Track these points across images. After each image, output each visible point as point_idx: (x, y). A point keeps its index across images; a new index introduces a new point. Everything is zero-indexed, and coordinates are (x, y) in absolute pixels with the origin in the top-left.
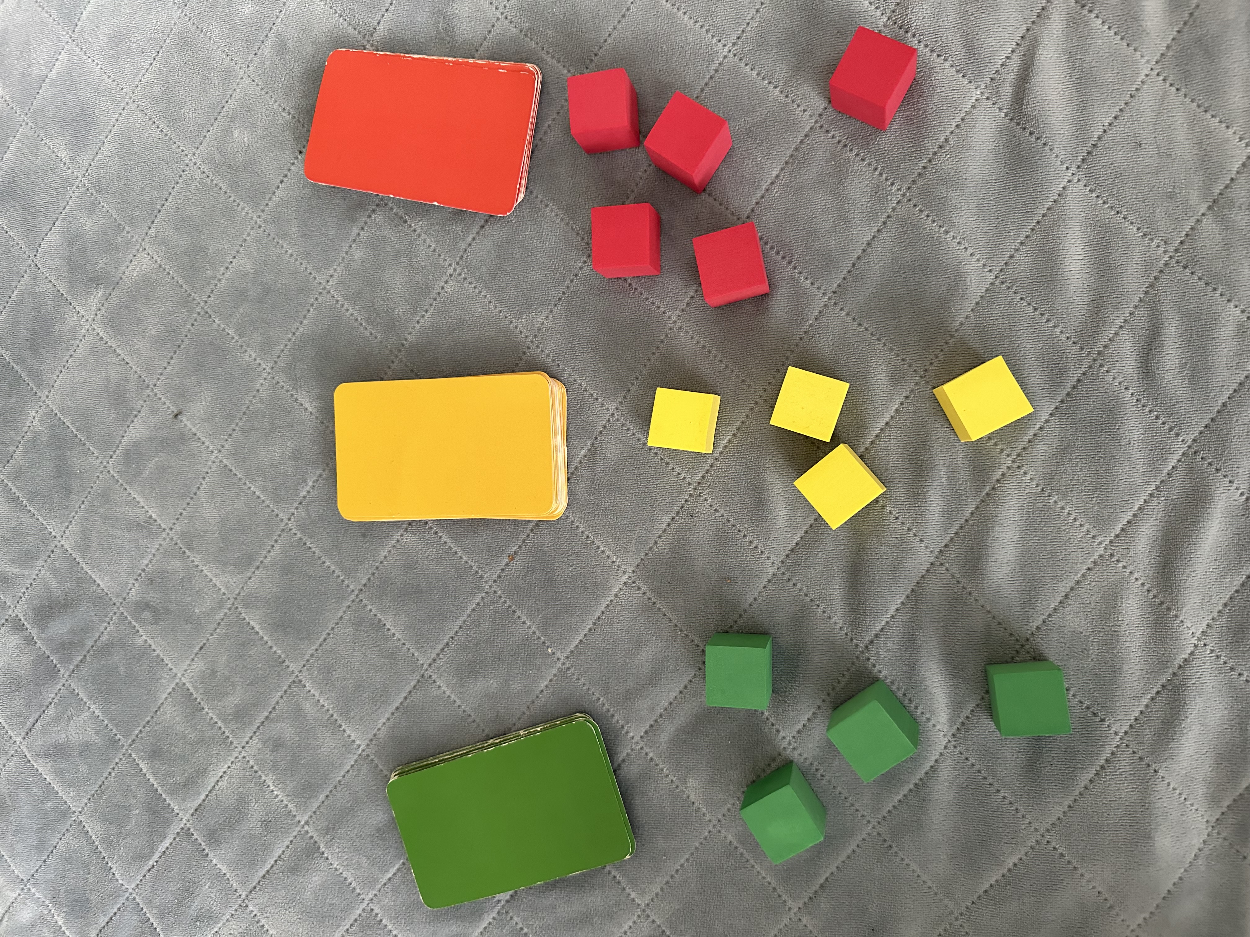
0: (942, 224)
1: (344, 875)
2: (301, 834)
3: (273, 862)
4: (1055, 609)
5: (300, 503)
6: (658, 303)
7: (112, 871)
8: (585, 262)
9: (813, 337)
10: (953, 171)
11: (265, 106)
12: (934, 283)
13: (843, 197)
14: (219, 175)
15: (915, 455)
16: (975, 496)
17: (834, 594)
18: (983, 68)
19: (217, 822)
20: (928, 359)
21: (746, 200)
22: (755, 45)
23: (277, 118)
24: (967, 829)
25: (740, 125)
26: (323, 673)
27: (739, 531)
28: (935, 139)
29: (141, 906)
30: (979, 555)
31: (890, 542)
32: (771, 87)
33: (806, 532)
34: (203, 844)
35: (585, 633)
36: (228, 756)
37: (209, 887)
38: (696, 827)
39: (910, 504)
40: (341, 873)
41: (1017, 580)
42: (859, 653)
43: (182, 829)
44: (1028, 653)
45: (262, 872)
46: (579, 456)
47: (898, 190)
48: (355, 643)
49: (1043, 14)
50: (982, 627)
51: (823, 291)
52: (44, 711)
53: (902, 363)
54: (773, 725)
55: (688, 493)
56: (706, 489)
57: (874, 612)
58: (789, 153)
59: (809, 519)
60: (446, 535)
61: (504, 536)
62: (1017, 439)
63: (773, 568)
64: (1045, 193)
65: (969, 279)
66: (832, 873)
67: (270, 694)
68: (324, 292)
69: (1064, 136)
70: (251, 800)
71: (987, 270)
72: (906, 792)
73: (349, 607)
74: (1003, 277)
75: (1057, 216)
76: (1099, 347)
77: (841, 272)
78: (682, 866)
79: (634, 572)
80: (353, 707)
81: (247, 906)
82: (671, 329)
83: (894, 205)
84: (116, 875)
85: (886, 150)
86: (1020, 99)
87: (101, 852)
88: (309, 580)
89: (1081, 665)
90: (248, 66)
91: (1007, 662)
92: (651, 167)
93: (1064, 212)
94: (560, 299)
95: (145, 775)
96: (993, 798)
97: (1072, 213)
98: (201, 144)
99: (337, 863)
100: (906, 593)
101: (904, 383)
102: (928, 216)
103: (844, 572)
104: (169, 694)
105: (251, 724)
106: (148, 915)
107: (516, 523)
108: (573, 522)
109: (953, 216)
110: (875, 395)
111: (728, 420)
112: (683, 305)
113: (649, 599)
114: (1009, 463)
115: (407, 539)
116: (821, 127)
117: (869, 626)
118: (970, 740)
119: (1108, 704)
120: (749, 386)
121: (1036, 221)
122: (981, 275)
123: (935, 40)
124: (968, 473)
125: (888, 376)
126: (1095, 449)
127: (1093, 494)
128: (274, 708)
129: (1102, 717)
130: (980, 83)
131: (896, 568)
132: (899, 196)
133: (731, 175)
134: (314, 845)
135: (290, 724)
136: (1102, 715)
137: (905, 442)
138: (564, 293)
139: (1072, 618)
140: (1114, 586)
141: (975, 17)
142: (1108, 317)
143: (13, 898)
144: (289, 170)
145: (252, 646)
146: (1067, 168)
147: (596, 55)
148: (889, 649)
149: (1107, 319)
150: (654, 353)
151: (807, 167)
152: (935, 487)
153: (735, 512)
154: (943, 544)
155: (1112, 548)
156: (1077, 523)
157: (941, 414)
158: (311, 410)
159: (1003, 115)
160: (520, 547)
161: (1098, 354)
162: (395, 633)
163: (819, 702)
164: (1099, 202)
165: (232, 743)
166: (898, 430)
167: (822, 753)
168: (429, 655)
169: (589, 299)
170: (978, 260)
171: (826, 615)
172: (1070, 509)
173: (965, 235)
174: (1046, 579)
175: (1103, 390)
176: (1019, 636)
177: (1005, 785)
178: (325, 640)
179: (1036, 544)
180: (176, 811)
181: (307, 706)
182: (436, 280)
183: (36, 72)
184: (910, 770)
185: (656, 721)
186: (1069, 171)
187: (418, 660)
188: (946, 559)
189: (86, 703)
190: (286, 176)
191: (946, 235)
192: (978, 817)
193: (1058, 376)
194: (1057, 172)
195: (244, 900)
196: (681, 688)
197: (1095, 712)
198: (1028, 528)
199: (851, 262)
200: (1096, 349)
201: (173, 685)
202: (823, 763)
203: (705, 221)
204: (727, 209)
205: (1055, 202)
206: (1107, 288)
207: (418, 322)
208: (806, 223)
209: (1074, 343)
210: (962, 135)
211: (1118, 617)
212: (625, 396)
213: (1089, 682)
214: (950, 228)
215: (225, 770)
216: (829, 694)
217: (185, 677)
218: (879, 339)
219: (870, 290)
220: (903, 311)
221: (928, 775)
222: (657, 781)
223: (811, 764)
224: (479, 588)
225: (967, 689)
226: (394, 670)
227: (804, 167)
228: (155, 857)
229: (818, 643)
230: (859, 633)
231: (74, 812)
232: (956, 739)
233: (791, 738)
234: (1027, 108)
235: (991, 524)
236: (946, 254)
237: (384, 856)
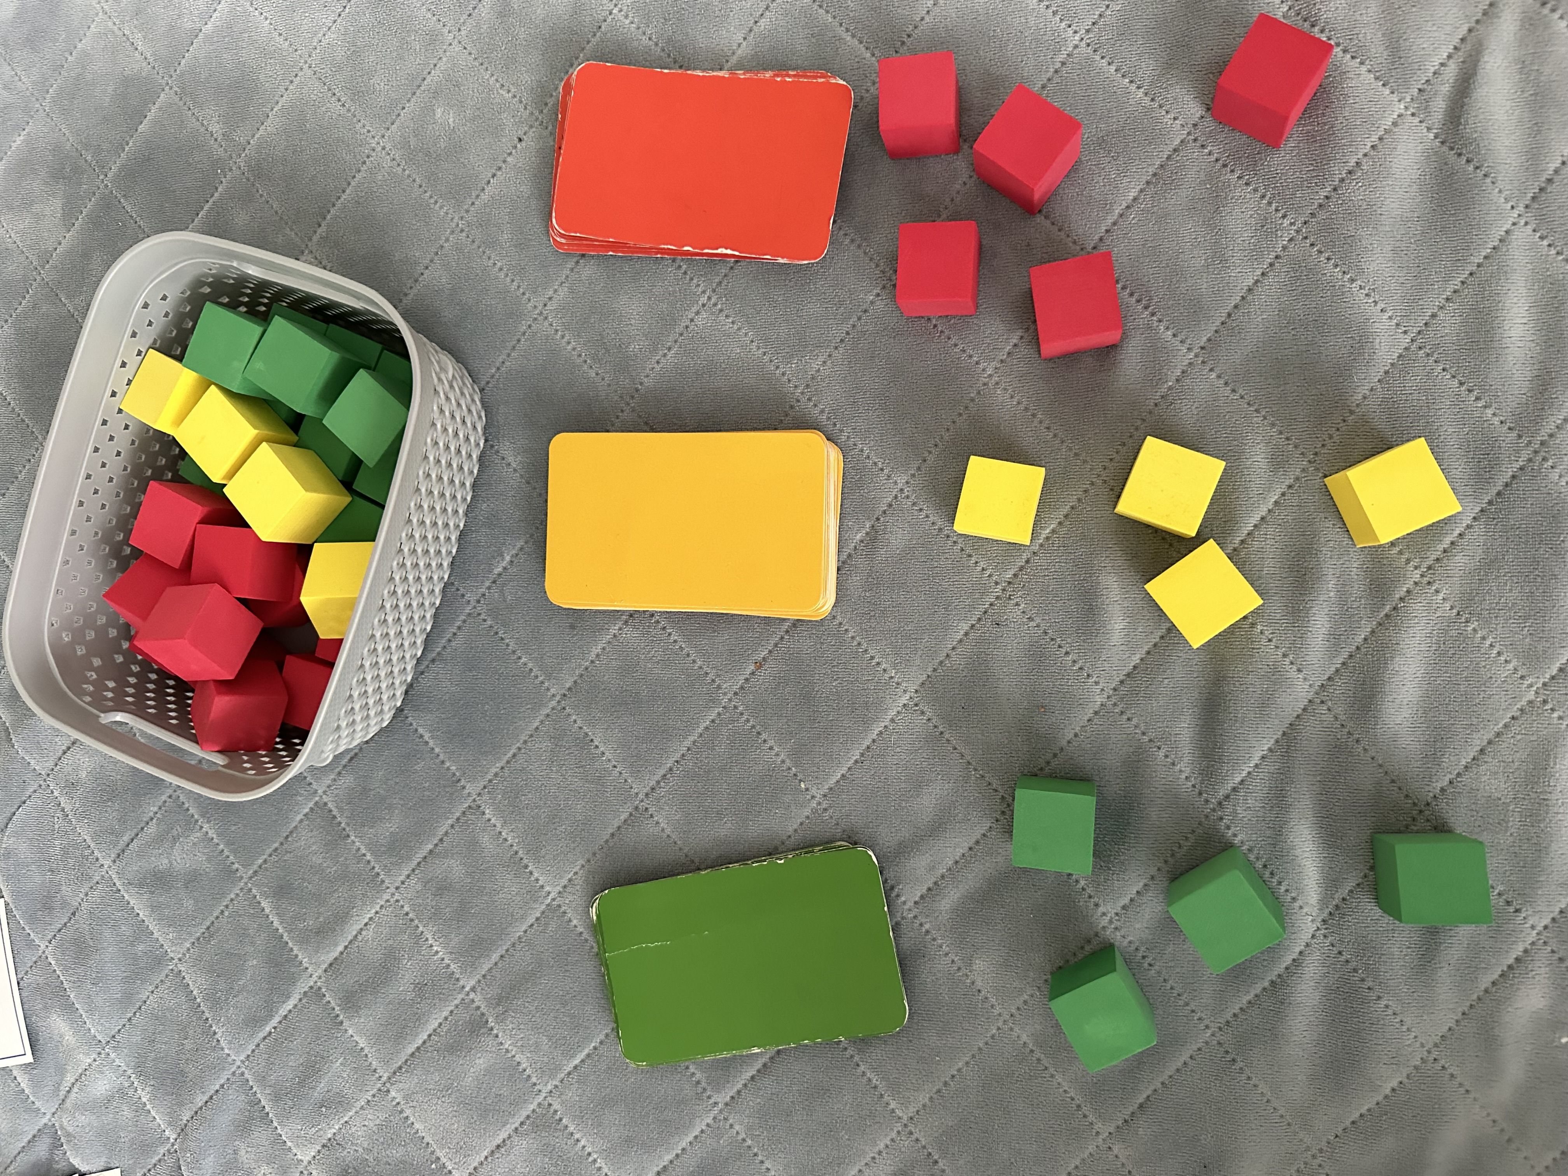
0: (1346, 270)
1: (517, 1058)
2: (465, 1004)
3: (425, 1037)
4: (1466, 767)
5: (494, 582)
6: (969, 351)
7: (216, 1036)
8: (878, 295)
9: (1172, 403)
10: (1365, 203)
11: (478, 80)
12: (1332, 344)
13: (1220, 229)
14: (414, 164)
15: (1297, 561)
16: (1370, 618)
17: (1180, 734)
18: (1411, 76)
19: (357, 981)
20: (1320, 439)
21: (1094, 225)
22: (1115, 33)
23: (493, 96)
24: (1334, 1044)
25: (1090, 132)
26: (509, 797)
27: (1060, 647)
28: (1344, 163)
29: (251, 1083)
30: (1372, 693)
31: (1259, 671)
32: (1133, 87)
33: (1148, 653)
34: (337, 1008)
35: (849, 766)
36: (377, 898)
37: (341, 1064)
38: (982, 1021)
39: (1287, 623)
40: (514, 1056)
41: (1419, 727)
42: (1209, 810)
43: (311, 987)
44: (1428, 820)
45: (411, 1049)
46: (855, 541)
47: (1291, 224)
48: (552, 762)
49: (1490, 12)
50: (1371, 784)
51: (1188, 346)
52: (142, 829)
53: (1286, 443)
54: (1090, 897)
55: (995, 594)
56: (1019, 591)
57: (1233, 759)
58: (1151, 170)
59: (1153, 637)
60: (676, 632)
61: (751, 637)
62: (1429, 547)
63: (1101, 696)
64: (1482, 237)
65: (1378, 341)
66: (1155, 1090)
67: (438, 822)
68: (540, 318)
69: (1510, 167)
70: (403, 956)
71: (1401, 331)
72: (1258, 991)
73: (548, 715)
74: (1421, 341)
75: (1496, 267)
76: (1543, 435)
77: (1213, 323)
78: (959, 1070)
79: (916, 691)
80: (544, 842)
81: (389, 1091)
82: (985, 384)
83: (1285, 243)
84: (222, 1042)
85: (1277, 174)
86: (1456, 117)
87: (204, 1012)
88: (498, 679)
89: (1496, 841)
90: (459, 30)
91: (1400, 832)
92: (973, 179)
93: (1506, 262)
94: (842, 341)
95: (268, 917)
96: (1372, 1007)
97: (1515, 264)
98: (393, 124)
99: (509, 1042)
100: (1275, 737)
101: (1288, 468)
102: (1328, 259)
103: (1196, 706)
104: (305, 815)
105: (410, 859)
106: (259, 1095)
107: (767, 621)
108: (841, 624)
109: (1362, 260)
110: (1250, 481)
111: (1053, 503)
112: (1003, 355)
113: (935, 727)
114: (1416, 575)
115: (626, 634)
116: (1195, 140)
117: (1225, 776)
118: (1346, 929)
119: (1527, 891)
120: (1085, 462)
121: (1468, 272)
122: (1394, 337)
123: (1349, 37)
124: (1362, 588)
125: (1268, 458)
126: (1531, 565)
127: (1525, 623)
128: (441, 840)
129: (1518, 907)
130: (1404, 95)
131: (1265, 704)
132: (1292, 232)
133: (1075, 194)
134: (481, 1018)
135: (461, 862)
136: (1517, 904)
137: (1285, 543)
138: (848, 333)
139: (1489, 779)
140: (1546, 742)
141: (1403, 11)
142: (1556, 398)
143: (87, 1064)
144: (504, 161)
145: (418, 759)
146: (1513, 207)
147: (909, 36)
148: (1250, 807)
149: (1556, 400)
150: (960, 415)
151: (1175, 189)
152: (1321, 602)
153: (1055, 622)
154: (1326, 677)
155: (1545, 692)
156: (1502, 658)
157: (1332, 510)
158: (515, 466)
159: (1431, 136)
160: (770, 652)
161: (1541, 444)
162: (605, 751)
163: (1153, 871)
164: (1551, 253)
165: (383, 882)
166: (1276, 528)
167: (1151, 937)
168: (646, 782)
169: (881, 342)
170: (1390, 318)
171: (1169, 760)
172: (1494, 640)
173: (1376, 286)
174: (1456, 728)
175: (1545, 490)
176: (1418, 799)
177: (1390, 990)
178: (514, 755)
179: (1447, 683)
180: (305, 965)
181: (485, 840)
182: (685, 310)
183: (188, 25)
184: (1265, 963)
185: (935, 883)
186: (1515, 211)
187: (631, 788)
188: (1328, 696)
189: (197, 821)
190: (500, 168)
191: (1352, 284)
192: (1350, 1030)
193: (1488, 470)
194: (1500, 211)
195: (385, 1084)
196: (971, 844)
197: (1510, 900)
198: (1437, 662)
199: (1226, 311)
200: (1538, 438)
201: (311, 805)
202: (1153, 949)
203: (1039, 249)
204: (1068, 236)
205: (1494, 248)
206: (1557, 361)
207: (658, 362)
208: (1170, 260)
209: (1510, 429)
210: (1379, 158)
211: (1548, 781)
212: (919, 468)
213: (1505, 862)
214: (1356, 276)
215: (372, 915)
216: (1166, 862)
217: (328, 795)
218: (1257, 411)
219: (1249, 347)
220: (1290, 376)
221: (1290, 971)
222: (933, 961)
223: (1137, 949)
224: (714, 701)
225: (1346, 863)
226: (600, 798)
227: (1171, 189)
228: (274, 1022)
229: (1157, 796)
230: (1210, 785)
231: (173, 959)
232: (1327, 926)
233: (1113, 916)
234: (1465, 128)
235: (1390, 653)
236: (1349, 307)
237: (571, 1038)
